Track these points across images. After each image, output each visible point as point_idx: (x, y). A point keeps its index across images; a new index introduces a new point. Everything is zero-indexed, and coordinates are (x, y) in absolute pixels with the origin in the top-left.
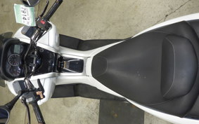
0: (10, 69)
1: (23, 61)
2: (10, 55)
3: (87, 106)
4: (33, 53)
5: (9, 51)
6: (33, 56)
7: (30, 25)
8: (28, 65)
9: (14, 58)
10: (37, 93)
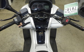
0: (35, 5)
1: (40, 11)
2: (43, 4)
3: (20, 44)
4: (45, 16)
5: (45, 3)
6: (44, 16)
7: (65, 13)
8: (38, 14)
9: (42, 6)
10: (21, 23)
